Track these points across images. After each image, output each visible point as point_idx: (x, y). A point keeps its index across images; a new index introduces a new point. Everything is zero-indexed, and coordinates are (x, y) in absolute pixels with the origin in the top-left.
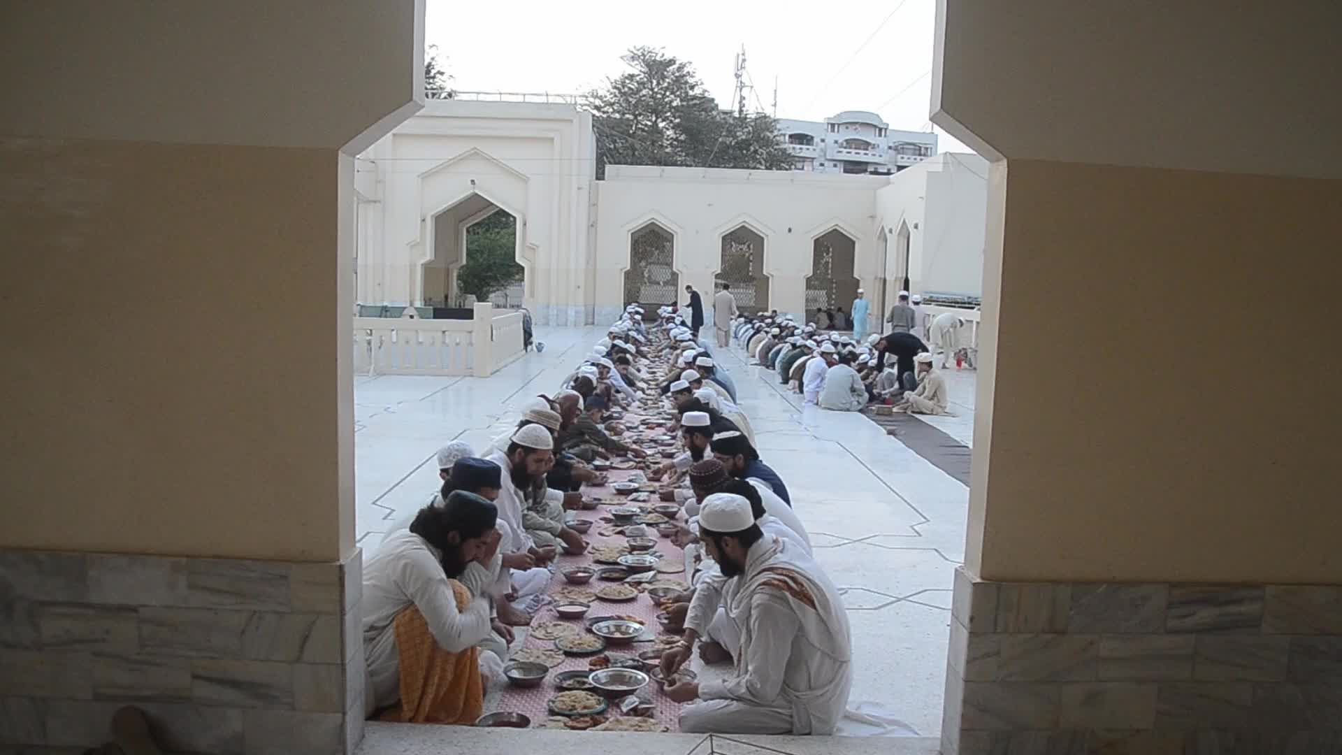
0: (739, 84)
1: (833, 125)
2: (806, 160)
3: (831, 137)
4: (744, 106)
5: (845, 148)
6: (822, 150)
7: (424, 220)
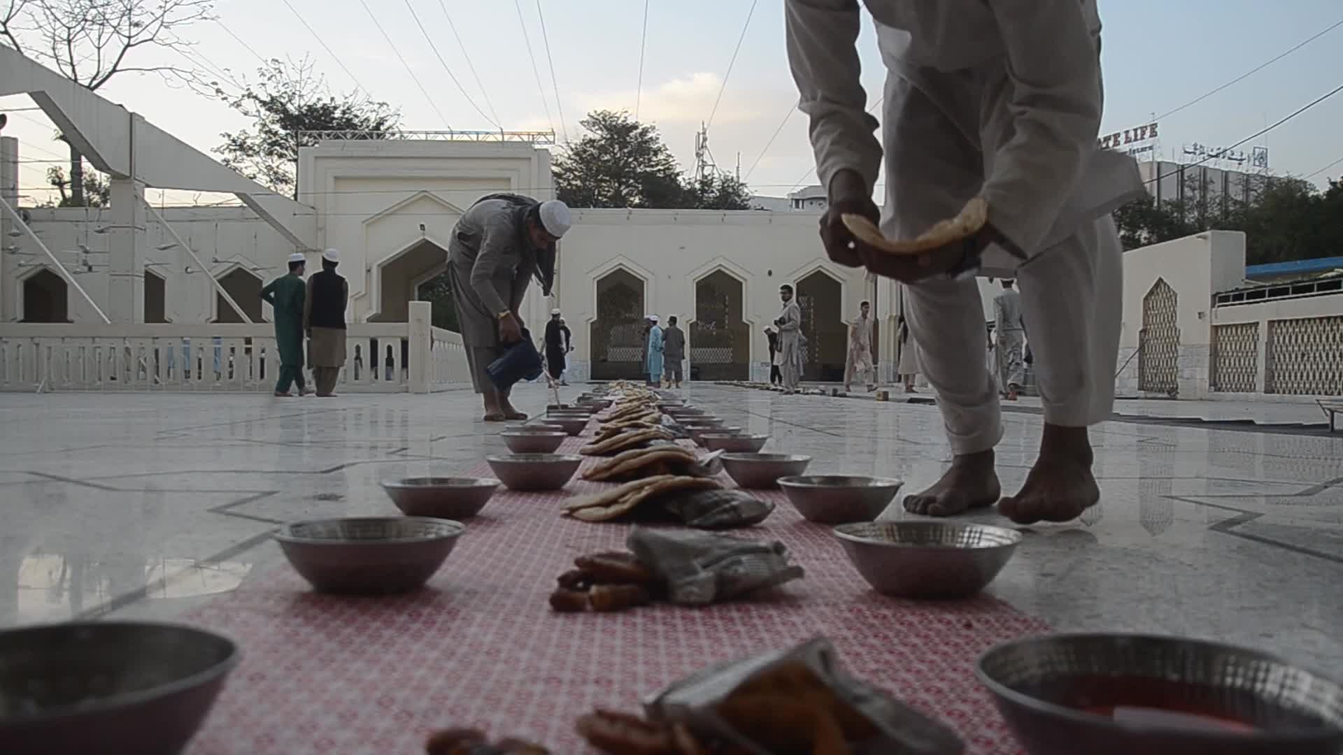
0: (700, 164)
1: (797, 201)
7: (369, 271)
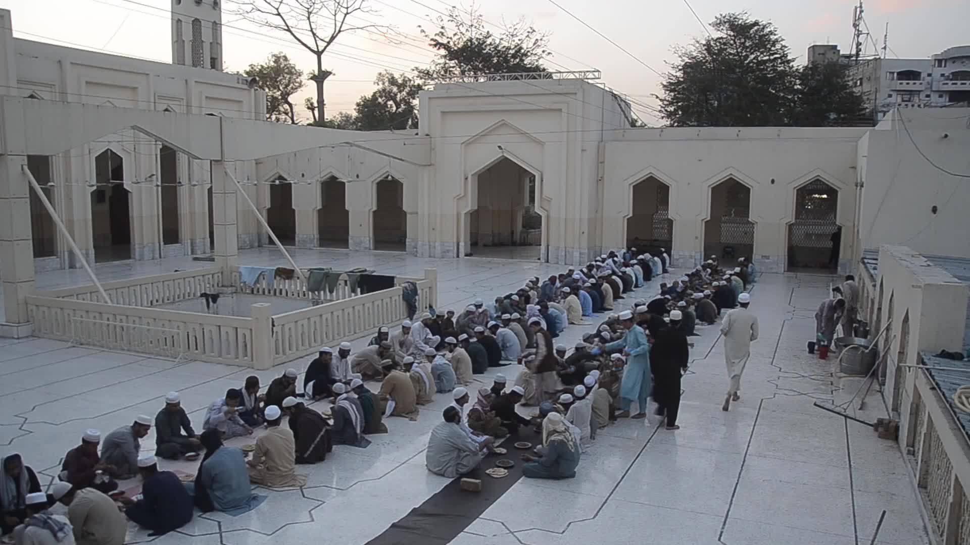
0: (856, 33)
1: (940, 61)
2: (913, 93)
3: (937, 72)
4: (860, 50)
5: (951, 80)
6: (928, 83)
7: (466, 179)
